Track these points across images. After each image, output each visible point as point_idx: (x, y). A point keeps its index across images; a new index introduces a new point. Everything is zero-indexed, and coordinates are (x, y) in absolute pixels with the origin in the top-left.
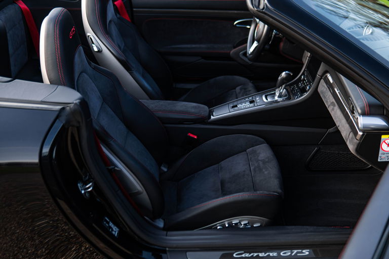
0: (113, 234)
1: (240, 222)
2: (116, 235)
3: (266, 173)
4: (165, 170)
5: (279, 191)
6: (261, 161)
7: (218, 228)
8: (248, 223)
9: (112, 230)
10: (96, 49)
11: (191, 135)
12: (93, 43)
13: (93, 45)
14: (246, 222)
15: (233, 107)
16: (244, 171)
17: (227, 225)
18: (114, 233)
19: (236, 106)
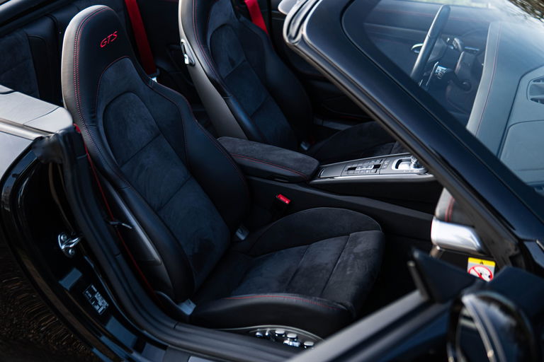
0: (95, 309)
1: (286, 334)
2: (99, 311)
3: (348, 273)
4: (243, 238)
5: (349, 304)
6: (354, 254)
7: (258, 334)
8: (297, 338)
9: (97, 303)
10: (187, 62)
11: (282, 198)
12: (186, 53)
13: (185, 55)
14: (294, 336)
15: (350, 169)
16: (327, 264)
17: (267, 334)
18: (97, 307)
19: (354, 169)
